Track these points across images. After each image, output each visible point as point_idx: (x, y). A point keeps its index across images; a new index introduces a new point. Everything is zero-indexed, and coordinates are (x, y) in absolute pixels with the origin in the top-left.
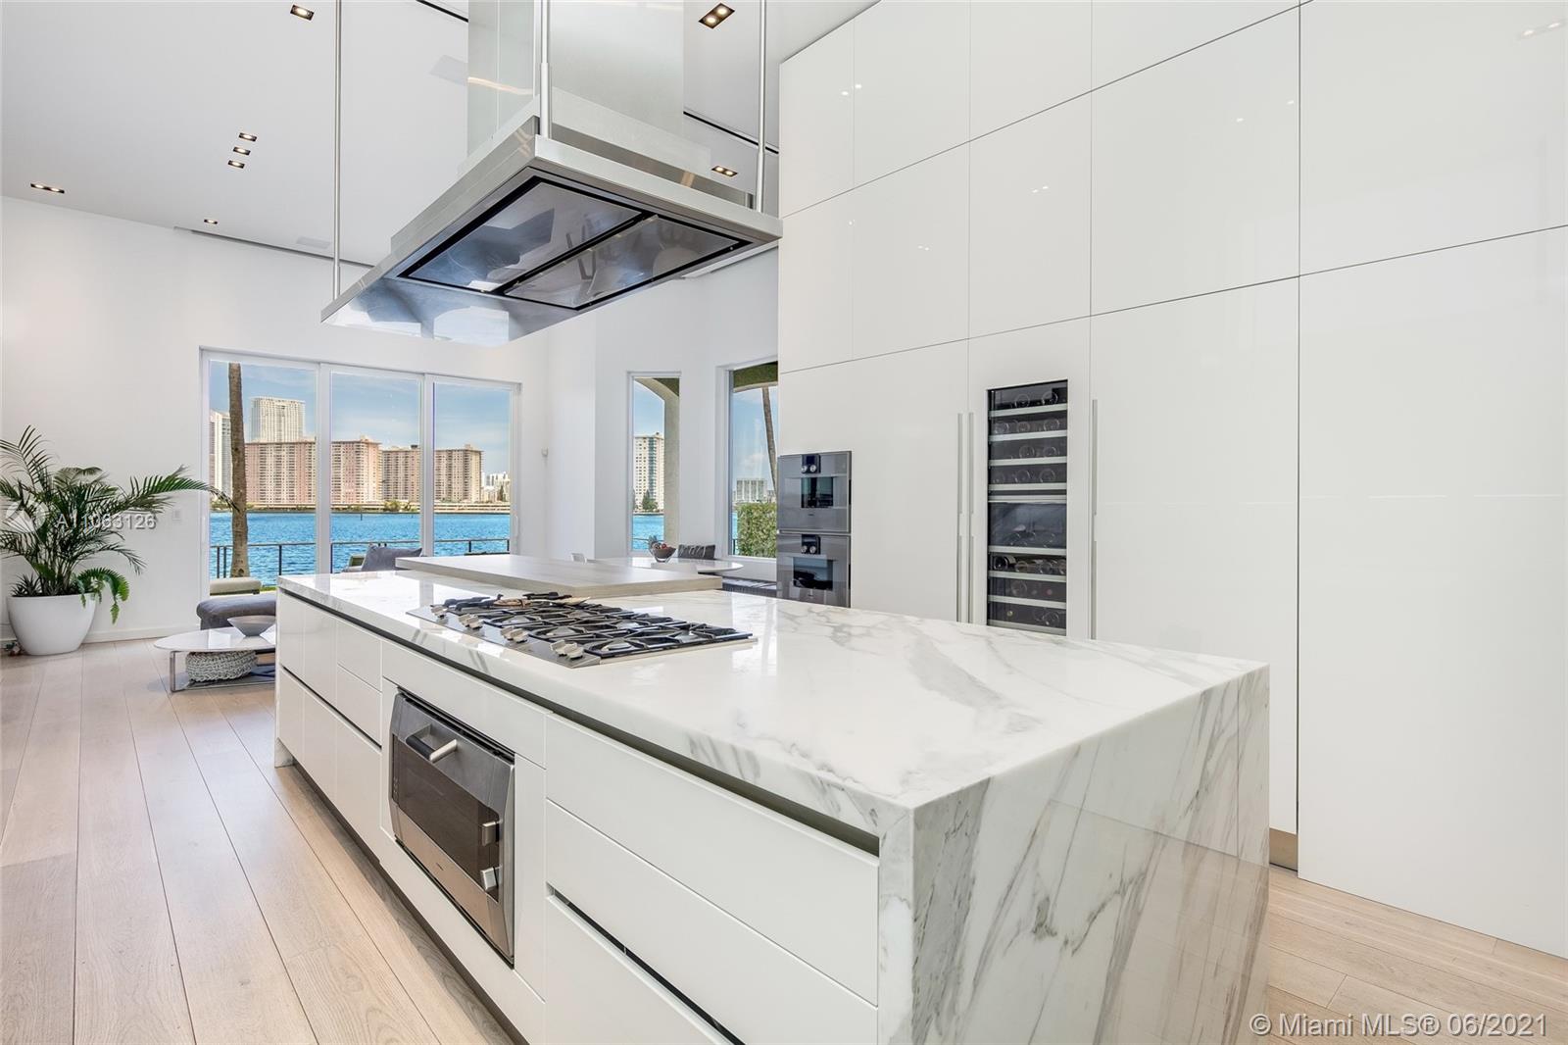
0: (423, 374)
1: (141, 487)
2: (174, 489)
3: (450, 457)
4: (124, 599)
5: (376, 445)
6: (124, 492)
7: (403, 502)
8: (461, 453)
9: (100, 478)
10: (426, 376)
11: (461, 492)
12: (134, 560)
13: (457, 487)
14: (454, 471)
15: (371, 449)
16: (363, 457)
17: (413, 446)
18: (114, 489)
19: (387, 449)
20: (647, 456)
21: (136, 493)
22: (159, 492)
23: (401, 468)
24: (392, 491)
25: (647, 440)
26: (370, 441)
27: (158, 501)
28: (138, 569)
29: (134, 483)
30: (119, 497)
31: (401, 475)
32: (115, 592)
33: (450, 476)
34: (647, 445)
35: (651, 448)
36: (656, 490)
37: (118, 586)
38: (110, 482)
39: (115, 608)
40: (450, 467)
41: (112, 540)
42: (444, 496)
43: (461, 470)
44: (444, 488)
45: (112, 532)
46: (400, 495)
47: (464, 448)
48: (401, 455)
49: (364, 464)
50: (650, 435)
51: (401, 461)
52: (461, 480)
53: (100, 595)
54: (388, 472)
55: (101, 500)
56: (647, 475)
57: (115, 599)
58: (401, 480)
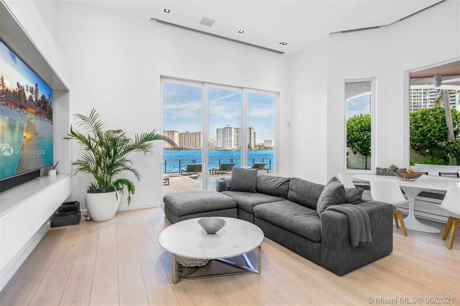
0: (243, 88)
1: (139, 138)
2: (153, 139)
3: (196, 134)
4: (133, 193)
5: (177, 132)
6: (133, 141)
7: (184, 147)
8: (199, 134)
9: (123, 134)
10: (244, 89)
11: (199, 144)
12: (137, 175)
13: (198, 143)
14: (197, 138)
15: (176, 133)
16: (175, 135)
17: (186, 132)
18: (129, 140)
19: (180, 133)
20: (249, 133)
21: (137, 142)
22: (146, 141)
23: (184, 138)
24: (181, 144)
25: (249, 129)
26: (176, 130)
27: (147, 146)
28: (138, 179)
29: (137, 136)
30: (130, 143)
31: (184, 139)
32: (129, 191)
33: (196, 140)
34: (249, 130)
35: (250, 131)
36: (252, 143)
37: (131, 187)
38: (128, 136)
39: (129, 198)
40: (196, 137)
41: (128, 164)
42: (194, 145)
43: (199, 138)
44: (194, 143)
45: (127, 161)
46: (183, 145)
47: (199, 132)
48: (184, 134)
49: (175, 137)
50: (250, 127)
51: (184, 136)
52: (199, 141)
53: (123, 191)
54: (180, 139)
55: (123, 145)
56: (249, 139)
57: (129, 193)
58: (183, 141)
